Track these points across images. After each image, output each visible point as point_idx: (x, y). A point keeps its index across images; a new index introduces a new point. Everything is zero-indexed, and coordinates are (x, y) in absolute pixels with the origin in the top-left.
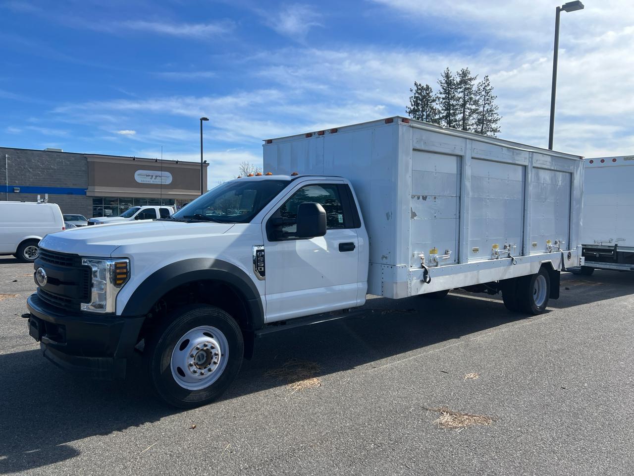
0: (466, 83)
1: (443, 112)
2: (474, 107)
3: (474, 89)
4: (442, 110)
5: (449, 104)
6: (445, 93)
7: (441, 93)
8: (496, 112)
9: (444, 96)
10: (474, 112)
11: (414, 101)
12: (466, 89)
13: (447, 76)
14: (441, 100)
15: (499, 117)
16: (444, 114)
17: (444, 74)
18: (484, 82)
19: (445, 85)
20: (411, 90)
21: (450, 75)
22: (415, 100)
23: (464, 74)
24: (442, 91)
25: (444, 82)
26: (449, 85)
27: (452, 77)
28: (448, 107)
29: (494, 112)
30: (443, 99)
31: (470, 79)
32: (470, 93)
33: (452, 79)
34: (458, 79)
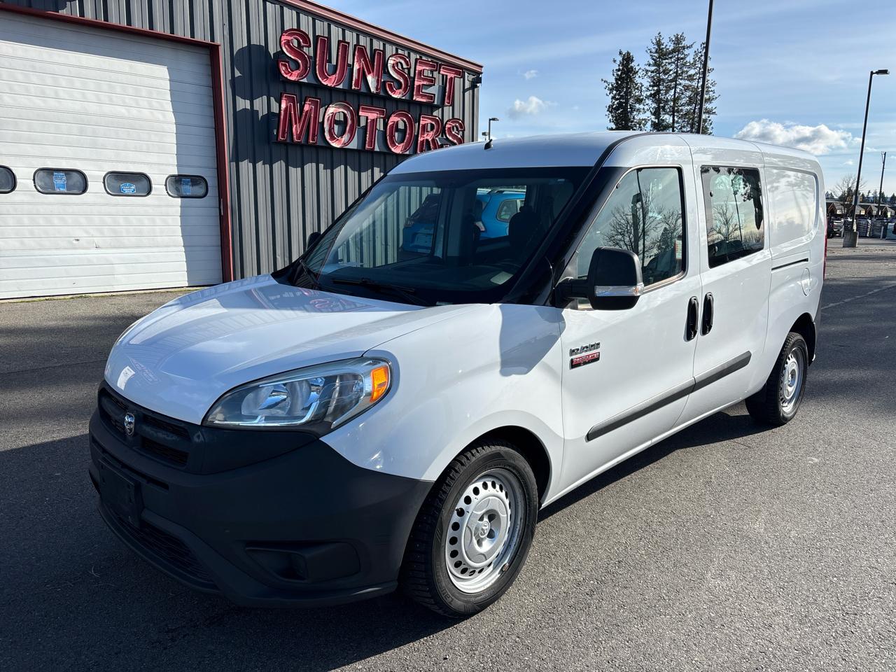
0: (679, 51)
1: (650, 88)
2: (687, 82)
3: (690, 59)
4: (650, 86)
5: (660, 80)
6: (655, 64)
7: (649, 65)
8: (712, 89)
9: (653, 68)
10: (687, 88)
11: (618, 75)
12: (678, 59)
13: (659, 43)
14: (649, 73)
15: (716, 95)
16: (653, 92)
17: (654, 41)
18: (700, 50)
19: (656, 55)
20: (615, 61)
21: (662, 42)
22: (619, 73)
23: (678, 40)
24: (652, 62)
25: (654, 50)
26: (661, 54)
27: (665, 45)
28: (657, 83)
29: (710, 89)
30: (652, 72)
31: (684, 48)
32: (684, 65)
33: (663, 47)
34: (671, 47)
